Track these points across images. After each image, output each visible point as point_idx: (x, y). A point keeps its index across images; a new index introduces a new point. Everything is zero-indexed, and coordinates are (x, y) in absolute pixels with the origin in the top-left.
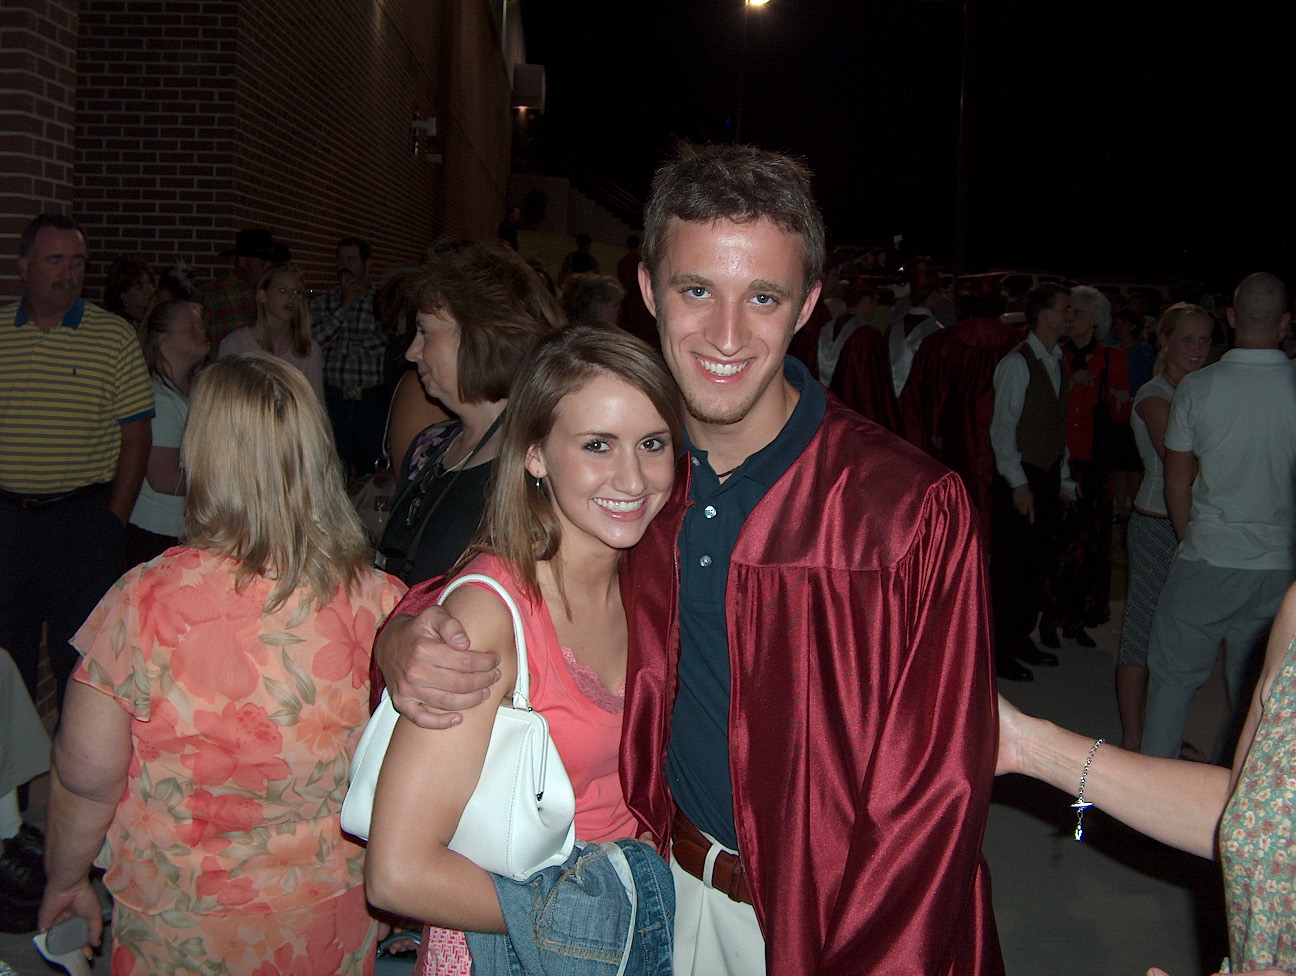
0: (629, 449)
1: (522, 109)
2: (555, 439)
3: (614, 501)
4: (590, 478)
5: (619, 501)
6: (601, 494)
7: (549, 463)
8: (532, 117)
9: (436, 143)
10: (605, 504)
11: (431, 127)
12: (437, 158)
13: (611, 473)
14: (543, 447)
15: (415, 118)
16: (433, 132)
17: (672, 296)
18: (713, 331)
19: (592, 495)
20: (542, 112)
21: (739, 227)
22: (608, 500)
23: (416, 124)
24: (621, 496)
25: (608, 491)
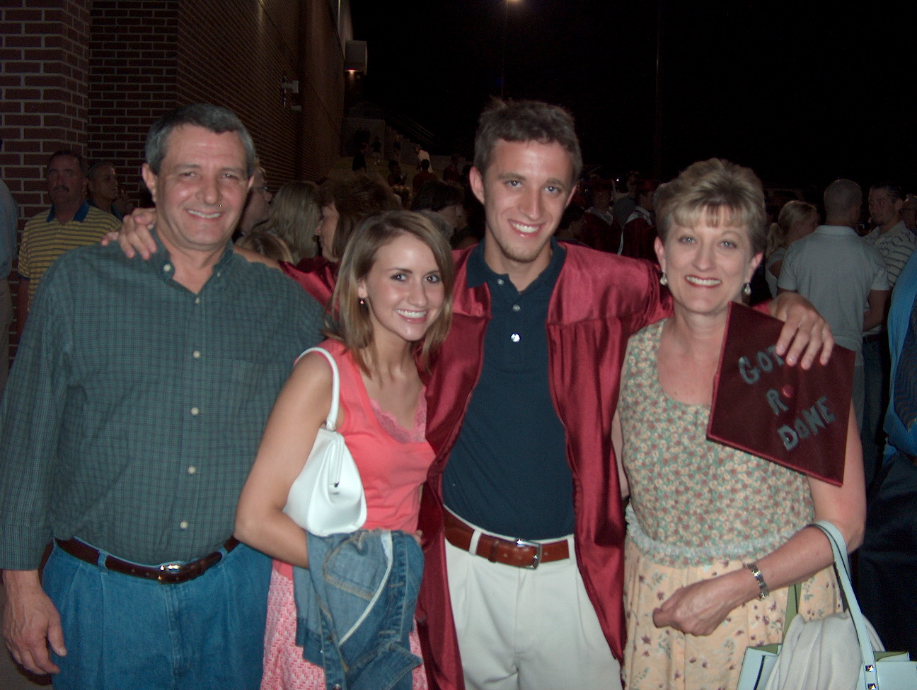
0: (418, 278)
1: (352, 72)
2: (374, 274)
3: (408, 311)
4: (394, 296)
5: (411, 311)
6: (401, 307)
7: (369, 288)
8: (358, 77)
9: (297, 98)
10: (402, 313)
11: (295, 87)
12: (299, 108)
13: (407, 294)
14: (366, 279)
15: (284, 81)
16: (296, 91)
17: (498, 186)
18: (524, 207)
19: (395, 307)
20: (365, 73)
21: (542, 146)
22: (404, 310)
23: (285, 85)
24: (413, 308)
25: (404, 304)
